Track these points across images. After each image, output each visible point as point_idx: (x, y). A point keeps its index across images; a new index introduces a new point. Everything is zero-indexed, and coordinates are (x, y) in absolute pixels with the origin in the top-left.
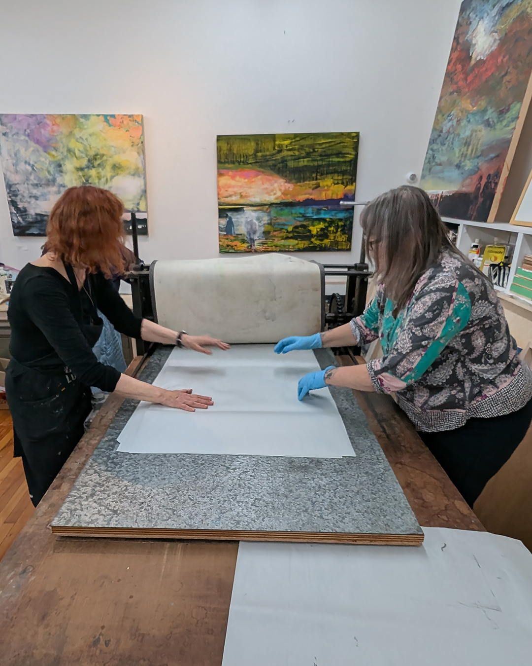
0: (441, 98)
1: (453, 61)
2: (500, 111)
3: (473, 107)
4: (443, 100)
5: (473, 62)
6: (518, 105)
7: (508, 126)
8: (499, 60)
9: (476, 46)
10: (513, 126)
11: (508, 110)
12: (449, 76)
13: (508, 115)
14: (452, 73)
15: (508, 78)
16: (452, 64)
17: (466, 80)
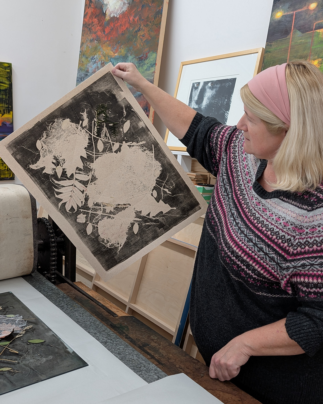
0: (82, 44)
1: (89, 15)
2: (139, 58)
3: (114, 53)
4: (85, 46)
5: (107, 18)
6: (154, 55)
7: (149, 70)
8: (131, 19)
9: (108, 6)
10: (153, 71)
11: (146, 58)
12: (87, 27)
13: (147, 61)
14: (89, 25)
15: (141, 33)
16: (88, 17)
17: (104, 31)
